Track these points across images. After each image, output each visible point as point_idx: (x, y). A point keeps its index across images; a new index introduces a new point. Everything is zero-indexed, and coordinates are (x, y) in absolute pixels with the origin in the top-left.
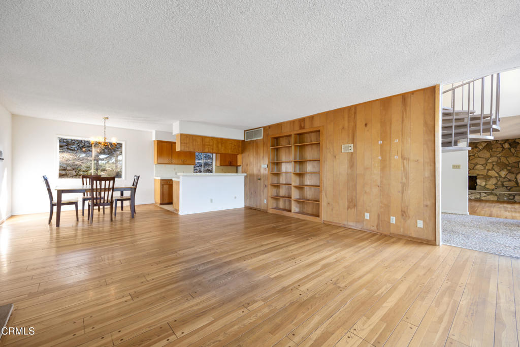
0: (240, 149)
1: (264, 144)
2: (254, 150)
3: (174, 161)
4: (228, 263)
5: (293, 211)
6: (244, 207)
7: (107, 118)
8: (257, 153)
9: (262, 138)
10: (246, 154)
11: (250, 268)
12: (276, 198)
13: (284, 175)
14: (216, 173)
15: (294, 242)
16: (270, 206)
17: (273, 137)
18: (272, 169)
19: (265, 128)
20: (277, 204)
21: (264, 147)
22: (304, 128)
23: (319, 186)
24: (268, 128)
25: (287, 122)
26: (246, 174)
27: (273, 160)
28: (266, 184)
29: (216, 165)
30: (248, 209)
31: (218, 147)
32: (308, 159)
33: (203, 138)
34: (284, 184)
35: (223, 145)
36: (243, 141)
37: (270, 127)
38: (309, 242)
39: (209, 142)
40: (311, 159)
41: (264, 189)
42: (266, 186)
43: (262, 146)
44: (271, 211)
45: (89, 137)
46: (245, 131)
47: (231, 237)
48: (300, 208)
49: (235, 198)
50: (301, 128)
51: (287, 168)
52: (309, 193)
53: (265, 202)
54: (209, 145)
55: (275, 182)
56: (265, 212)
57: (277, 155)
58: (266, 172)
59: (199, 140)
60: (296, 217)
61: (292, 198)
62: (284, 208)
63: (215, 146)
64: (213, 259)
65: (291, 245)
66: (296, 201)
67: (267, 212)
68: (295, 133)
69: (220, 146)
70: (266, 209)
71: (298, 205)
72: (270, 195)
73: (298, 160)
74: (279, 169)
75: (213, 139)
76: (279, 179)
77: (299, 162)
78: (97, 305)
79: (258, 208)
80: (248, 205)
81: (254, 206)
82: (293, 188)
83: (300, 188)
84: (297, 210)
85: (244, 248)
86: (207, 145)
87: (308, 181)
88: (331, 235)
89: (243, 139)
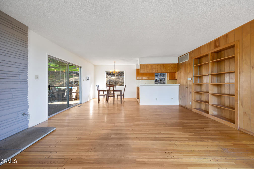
0: (176, 69)
1: (189, 64)
2: (184, 69)
3: (144, 78)
4: (127, 138)
5: (210, 113)
6: (178, 105)
7: (115, 62)
8: (185, 71)
9: (188, 60)
10: (179, 72)
11: (133, 147)
12: (200, 102)
13: (205, 85)
14: (167, 84)
15: (187, 139)
16: (194, 107)
17: (195, 58)
18: (195, 81)
19: (190, 53)
20: (200, 106)
21: (189, 66)
22: (219, 46)
23: (234, 95)
24: (192, 52)
25: (205, 45)
26: (179, 85)
27: (197, 74)
28: (191, 91)
29: (167, 80)
30: (181, 106)
31: (161, 69)
32: (226, 71)
33: (152, 65)
34: (205, 92)
35: (164, 68)
36: (178, 64)
37: (193, 51)
38: (202, 143)
39: (155, 67)
40: (228, 71)
41: (190, 94)
42: (191, 93)
43: (188, 65)
44: (194, 110)
45: (109, 70)
46: (179, 57)
47: (148, 122)
48: (218, 112)
49: (172, 99)
50: (216, 46)
51: (207, 80)
52: (227, 101)
53: (191, 104)
54: (156, 69)
55: (199, 90)
56: (190, 111)
57: (200, 71)
58: (191, 83)
59: (150, 66)
60: (212, 119)
61: (210, 103)
62: (205, 110)
63: (159, 69)
64: (124, 133)
65: (181, 141)
66: (213, 105)
67: (191, 111)
68: (212, 52)
69: (162, 68)
70: (191, 108)
71: (217, 109)
72: (193, 99)
73: (216, 72)
74: (202, 81)
75: (158, 65)
76: (201, 88)
77: (217, 74)
78: (68, 138)
79: (186, 106)
80: (180, 104)
81: (184, 105)
82: (210, 95)
83: (218, 96)
84: (216, 113)
85: (147, 132)
86: (155, 69)
87: (226, 90)
88: (235, 144)
89: (178, 63)
